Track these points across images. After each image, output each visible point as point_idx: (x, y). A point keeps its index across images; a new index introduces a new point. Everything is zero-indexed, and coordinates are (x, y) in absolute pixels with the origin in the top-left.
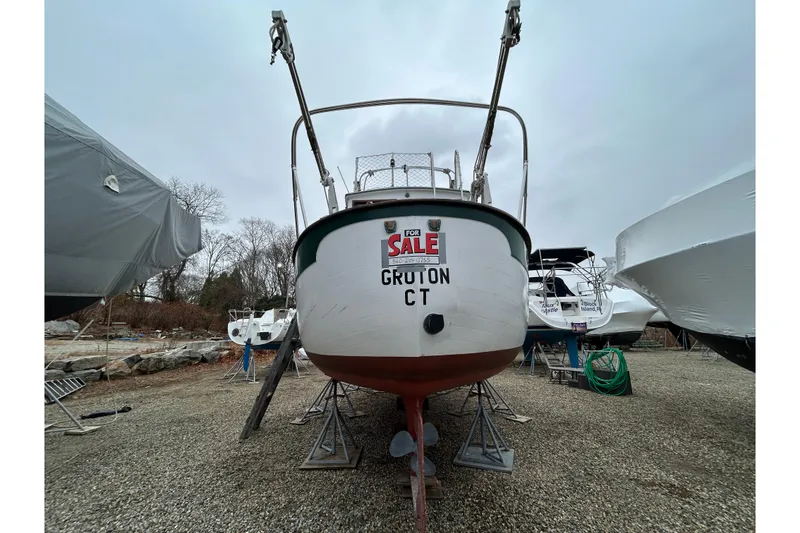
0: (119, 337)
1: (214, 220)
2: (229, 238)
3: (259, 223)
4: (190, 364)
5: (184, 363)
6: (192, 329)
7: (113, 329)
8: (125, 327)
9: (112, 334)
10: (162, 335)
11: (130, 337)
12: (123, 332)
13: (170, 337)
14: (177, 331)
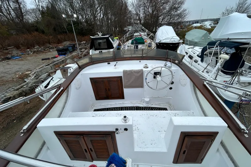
0: (12, 57)
6: (43, 44)
7: (10, 51)
8: (14, 49)
9: (9, 56)
10: (31, 52)
11: (18, 56)
12: (15, 52)
13: (34, 52)
14: (37, 48)
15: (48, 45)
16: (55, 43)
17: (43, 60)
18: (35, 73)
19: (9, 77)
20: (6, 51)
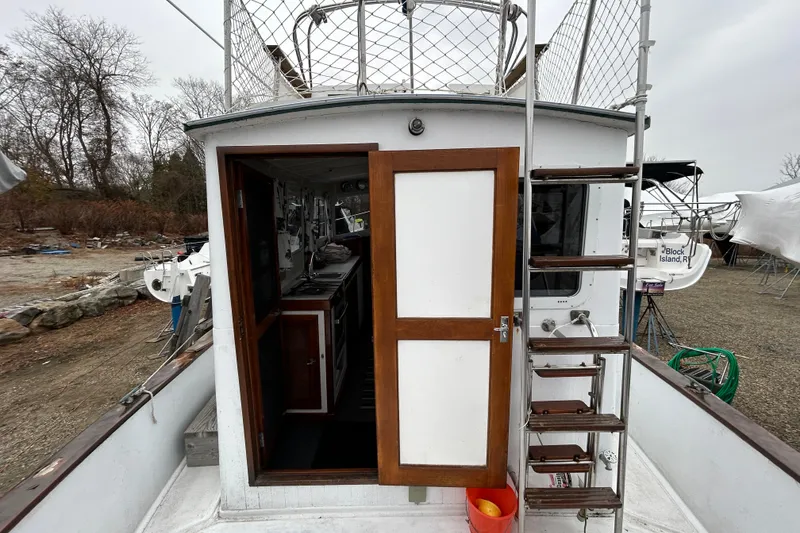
0: (44, 250)
1: (133, 81)
2: (168, 107)
3: (203, 86)
4: (122, 305)
5: (111, 305)
6: (142, 232)
7: (38, 237)
8: (53, 234)
9: (34, 246)
10: (102, 244)
11: (59, 249)
12: (52, 241)
13: (113, 245)
14: (122, 237)
15: (157, 234)
16: (177, 233)
17: (137, 259)
18: (118, 276)
19: (31, 282)
20: (28, 236)
